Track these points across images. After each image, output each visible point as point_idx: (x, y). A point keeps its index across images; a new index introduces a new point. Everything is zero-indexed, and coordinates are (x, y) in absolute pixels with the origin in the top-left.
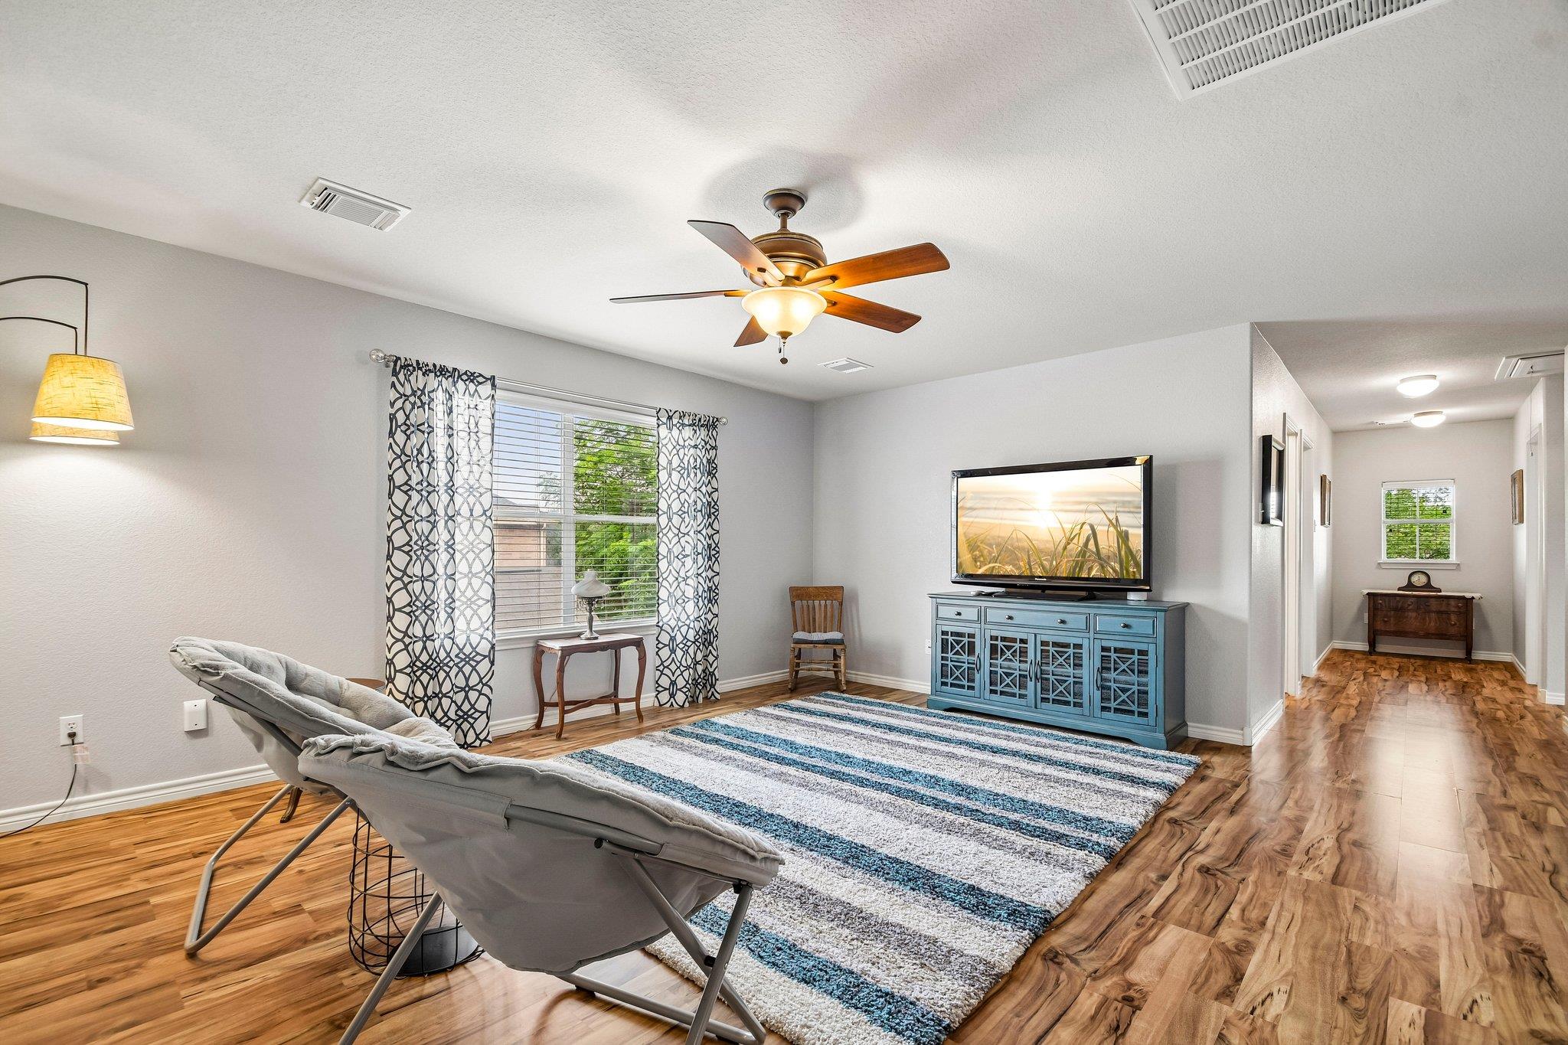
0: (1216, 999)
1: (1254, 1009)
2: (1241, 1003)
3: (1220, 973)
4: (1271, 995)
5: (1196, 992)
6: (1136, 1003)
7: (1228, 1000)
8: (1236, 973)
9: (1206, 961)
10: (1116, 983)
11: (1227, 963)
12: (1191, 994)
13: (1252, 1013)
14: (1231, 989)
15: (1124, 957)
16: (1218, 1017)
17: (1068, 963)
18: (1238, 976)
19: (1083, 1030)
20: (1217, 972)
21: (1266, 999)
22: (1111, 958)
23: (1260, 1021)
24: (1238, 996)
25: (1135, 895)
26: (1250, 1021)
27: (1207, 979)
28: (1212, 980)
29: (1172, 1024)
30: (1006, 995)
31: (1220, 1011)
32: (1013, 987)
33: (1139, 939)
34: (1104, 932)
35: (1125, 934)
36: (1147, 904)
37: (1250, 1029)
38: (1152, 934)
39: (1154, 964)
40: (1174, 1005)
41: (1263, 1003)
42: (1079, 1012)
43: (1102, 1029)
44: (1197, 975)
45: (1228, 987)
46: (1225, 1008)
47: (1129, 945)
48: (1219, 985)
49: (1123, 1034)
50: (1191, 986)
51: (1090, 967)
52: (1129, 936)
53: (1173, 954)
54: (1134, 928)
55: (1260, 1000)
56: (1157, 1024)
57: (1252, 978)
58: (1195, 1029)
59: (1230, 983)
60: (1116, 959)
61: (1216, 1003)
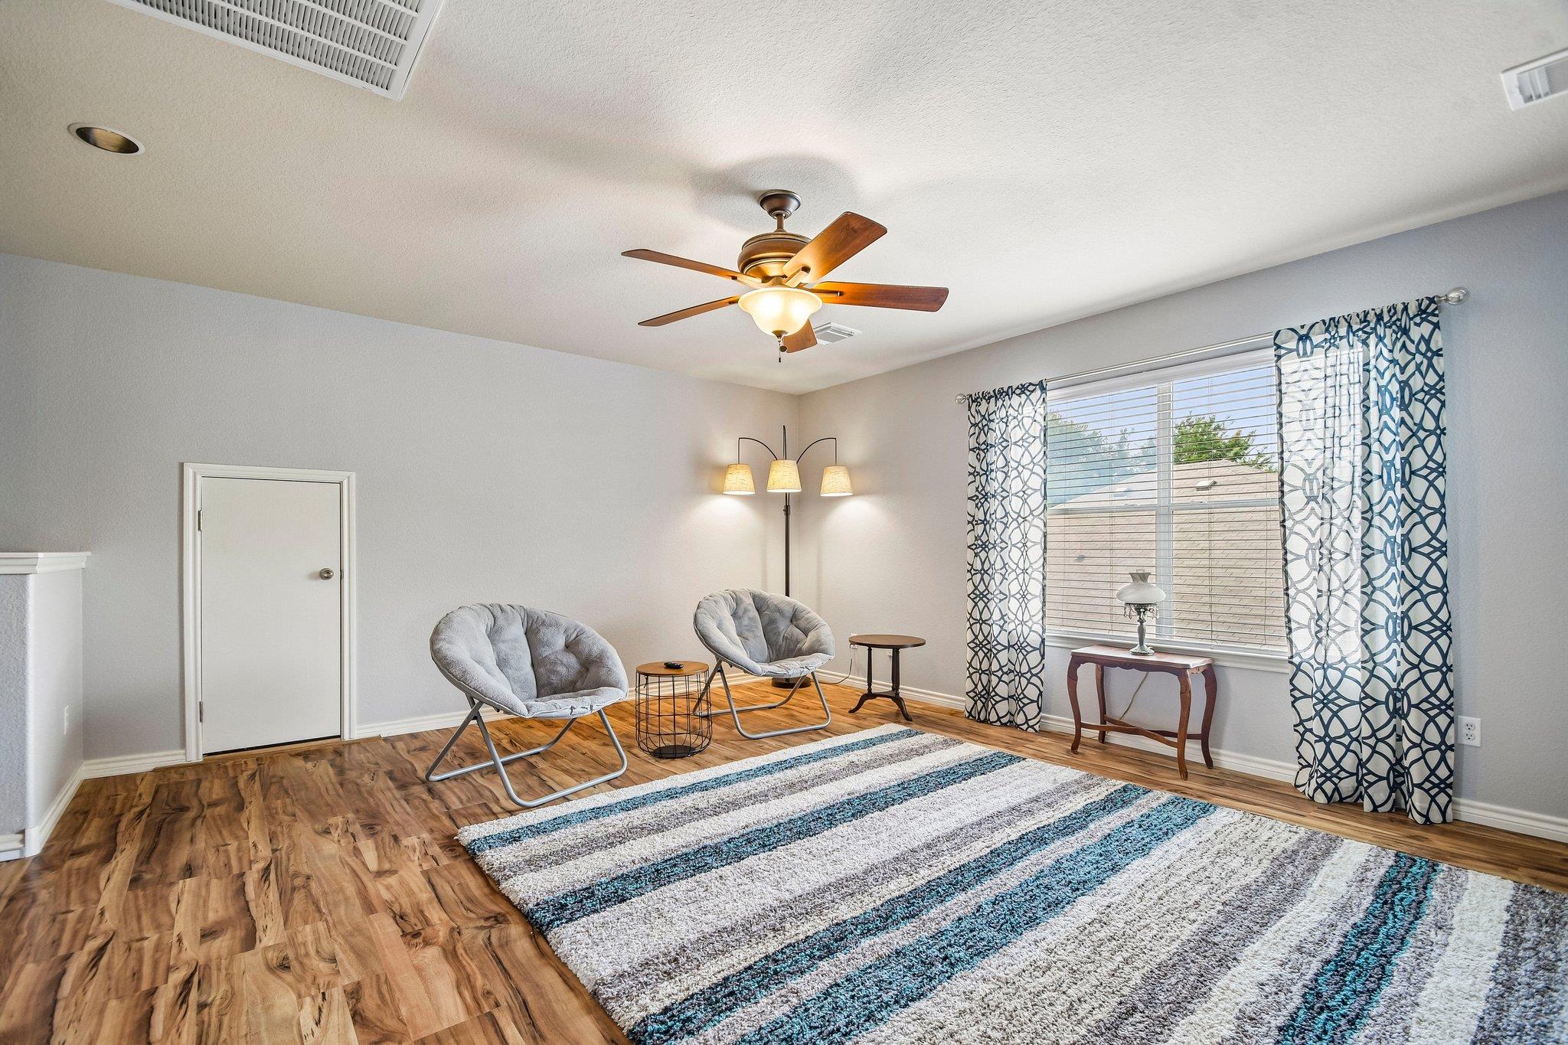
0: (359, 983)
1: (324, 998)
2: (337, 995)
3: (375, 1007)
4: (318, 1023)
5: (378, 977)
6: (409, 937)
7: (349, 989)
8: (362, 1018)
9: (397, 1010)
10: (437, 937)
11: (378, 1024)
12: (380, 972)
13: (324, 994)
14: (354, 1000)
15: (458, 957)
16: (346, 971)
17: (483, 923)
18: (358, 1018)
19: (418, 904)
20: (378, 1006)
21: (320, 1015)
22: (465, 949)
23: (313, 992)
24: (345, 999)
25: (541, 1023)
26: (321, 986)
27: (380, 992)
28: (375, 995)
29: (372, 942)
30: (482, 885)
31: (349, 976)
32: (487, 890)
33: (470, 981)
34: (500, 962)
35: (484, 975)
36: (515, 1023)
37: (317, 981)
38: (467, 995)
39: (431, 971)
40: (384, 956)
41: (320, 1010)
42: (434, 908)
43: (408, 910)
44: (390, 990)
45: (358, 1000)
46: (347, 982)
47: (468, 969)
48: (366, 997)
49: (394, 918)
50: (386, 978)
51: (467, 934)
52: (479, 977)
53: (428, 992)
54: (488, 987)
55: (324, 1011)
56: (382, 937)
57: (345, 1026)
58: (355, 952)
59: (359, 1005)
60: (460, 951)
61: (356, 979)
